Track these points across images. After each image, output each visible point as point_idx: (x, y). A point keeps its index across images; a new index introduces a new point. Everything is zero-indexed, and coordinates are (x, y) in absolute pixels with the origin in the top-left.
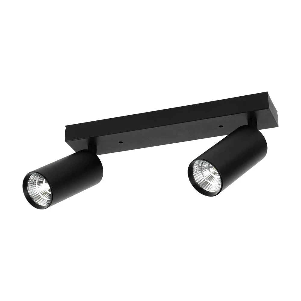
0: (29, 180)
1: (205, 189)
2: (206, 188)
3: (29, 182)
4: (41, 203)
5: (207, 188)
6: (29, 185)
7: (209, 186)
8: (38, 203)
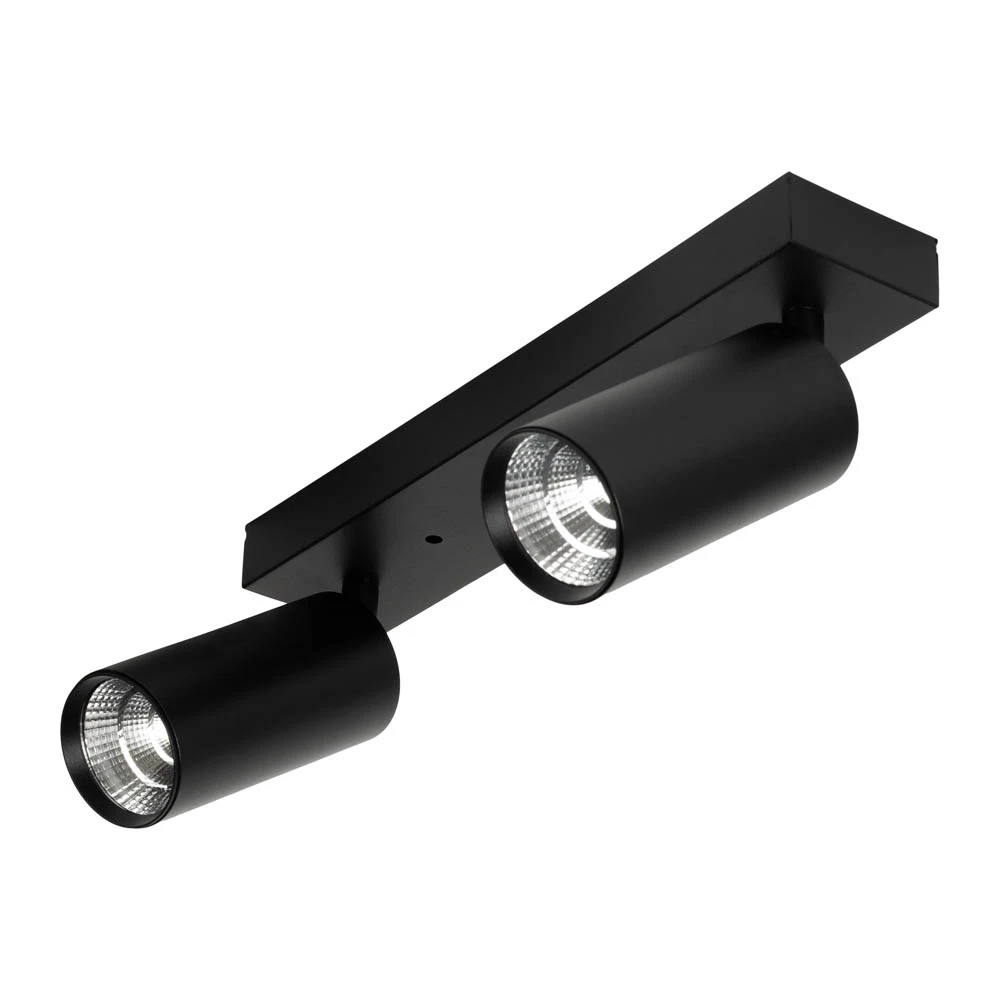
0: (89, 706)
1: (546, 566)
2: (551, 561)
3: (87, 714)
4: (134, 804)
5: (556, 565)
6: (88, 725)
7: (566, 555)
8: (120, 801)
